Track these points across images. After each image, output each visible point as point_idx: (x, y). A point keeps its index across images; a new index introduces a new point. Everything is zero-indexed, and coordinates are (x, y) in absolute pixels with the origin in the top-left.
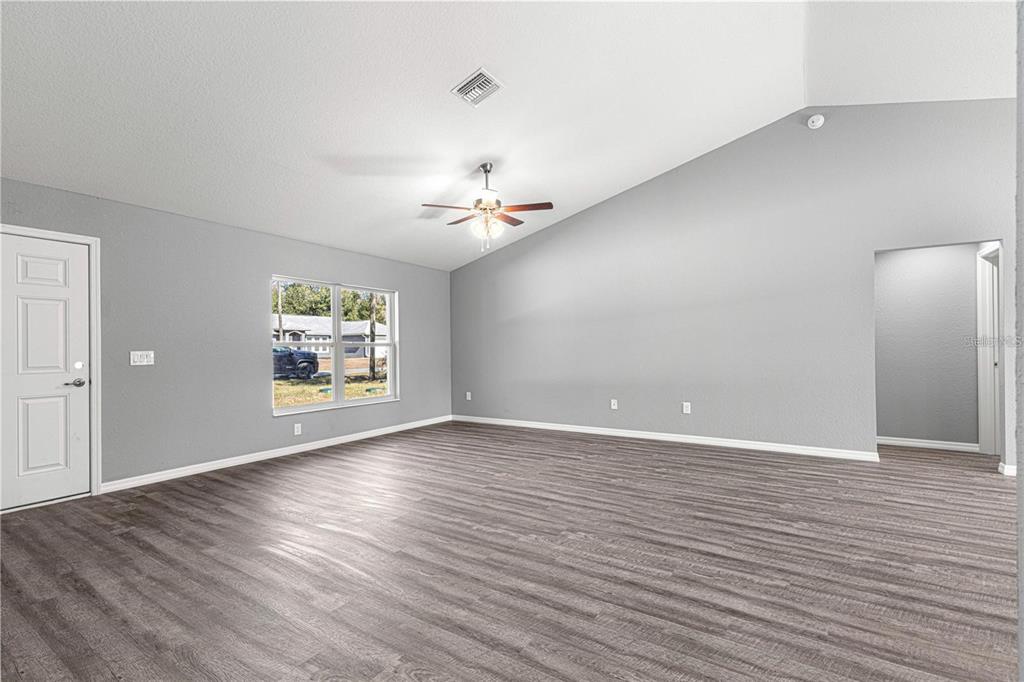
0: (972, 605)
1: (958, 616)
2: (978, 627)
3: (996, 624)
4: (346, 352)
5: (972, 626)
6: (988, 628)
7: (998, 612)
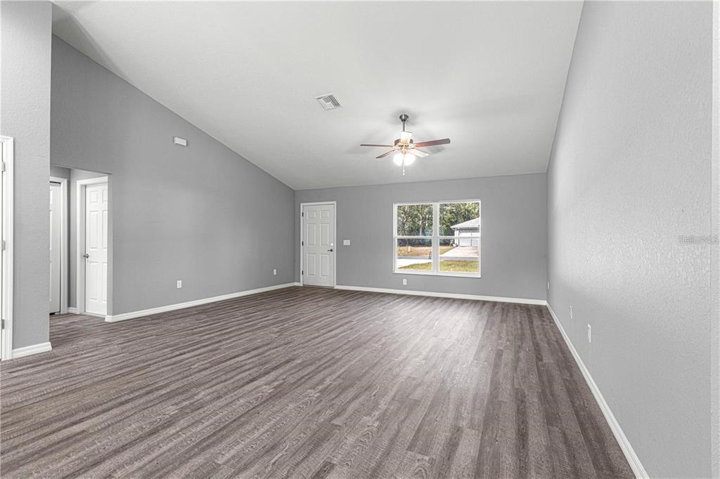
0: (123, 408)
1: (123, 399)
2: (110, 400)
3: (105, 407)
4: (441, 244)
5: (113, 399)
6: (107, 402)
7: (110, 412)
